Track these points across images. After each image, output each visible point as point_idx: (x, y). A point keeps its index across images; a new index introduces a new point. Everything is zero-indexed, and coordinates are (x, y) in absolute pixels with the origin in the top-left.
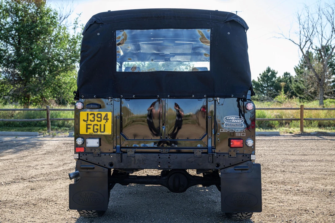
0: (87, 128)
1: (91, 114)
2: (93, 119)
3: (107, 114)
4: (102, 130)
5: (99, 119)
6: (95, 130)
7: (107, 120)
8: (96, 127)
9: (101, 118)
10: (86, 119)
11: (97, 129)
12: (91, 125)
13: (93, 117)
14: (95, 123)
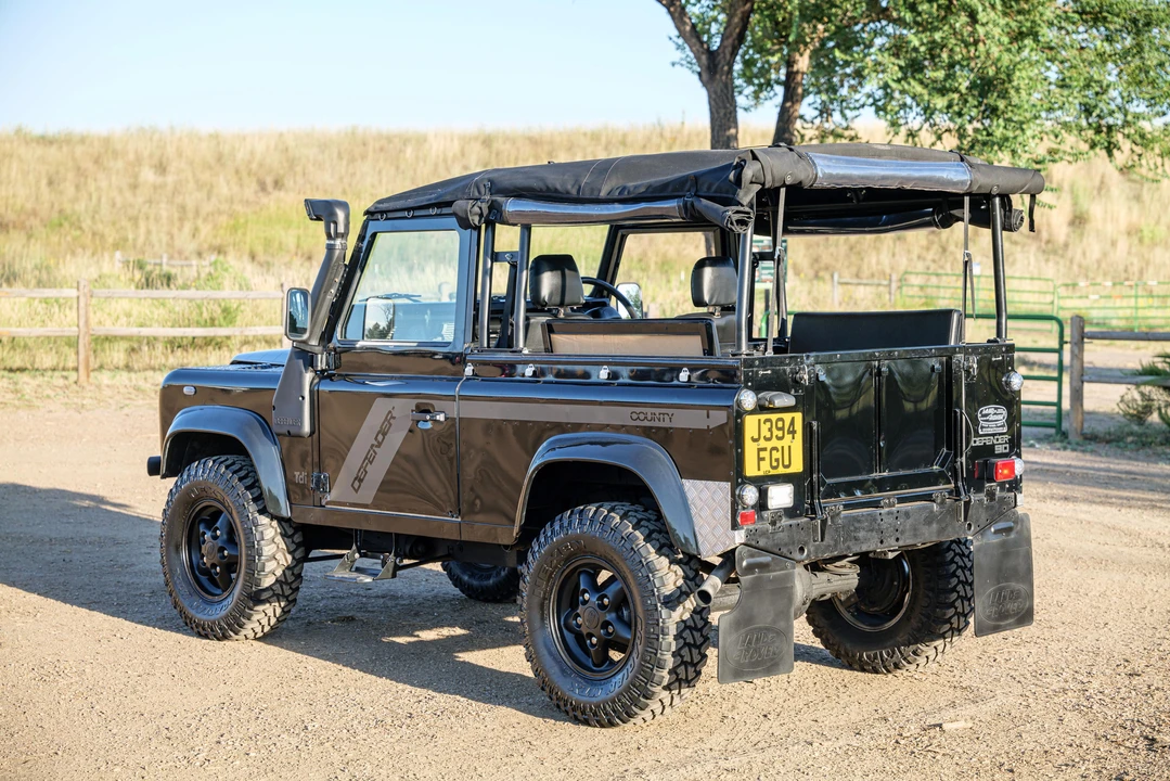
0: (760, 459)
1: (767, 420)
2: (768, 435)
3: (793, 418)
4: (786, 463)
5: (780, 434)
6: (775, 464)
7: (793, 432)
8: (776, 455)
9: (782, 429)
10: (756, 437)
11: (777, 460)
12: (765, 449)
13: (770, 430)
14: (774, 443)
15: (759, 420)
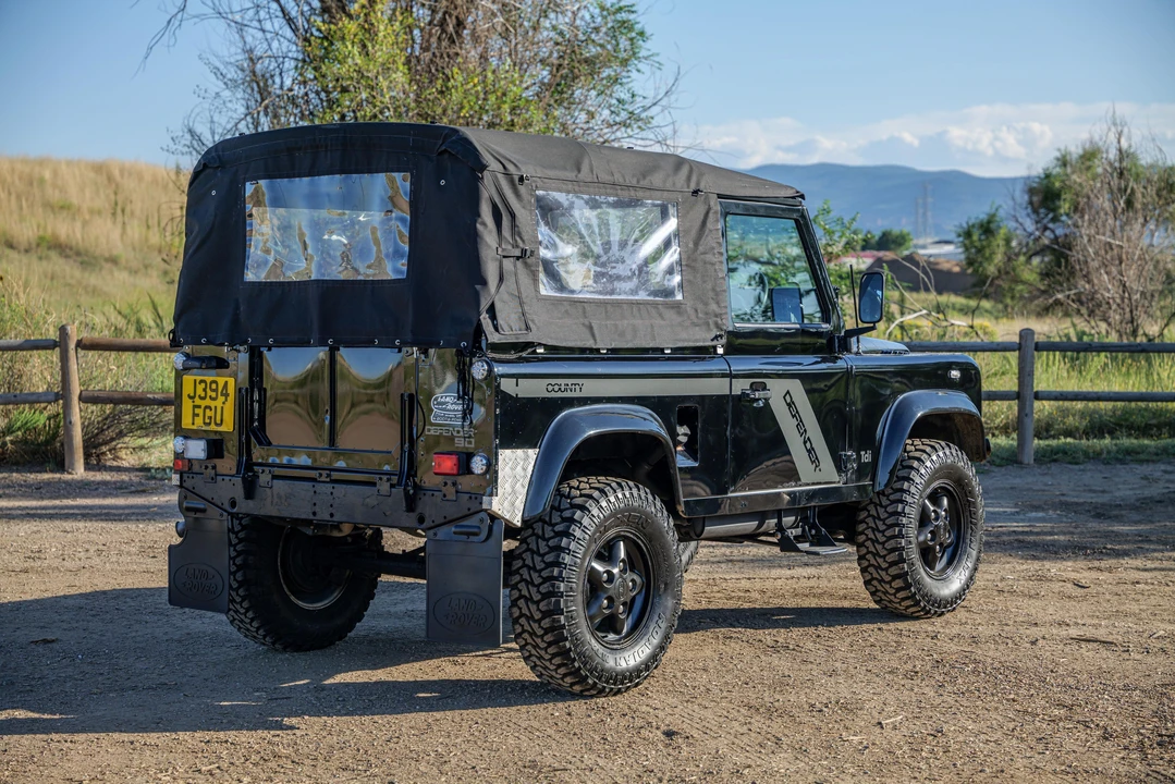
0: (195, 415)
1: (201, 382)
2: (203, 395)
3: (226, 383)
4: (219, 422)
5: (214, 395)
6: (207, 421)
7: (227, 395)
8: (208, 413)
9: (216, 390)
10: (192, 394)
11: (210, 418)
12: (199, 407)
13: (205, 390)
14: (208, 402)
15: (195, 381)
